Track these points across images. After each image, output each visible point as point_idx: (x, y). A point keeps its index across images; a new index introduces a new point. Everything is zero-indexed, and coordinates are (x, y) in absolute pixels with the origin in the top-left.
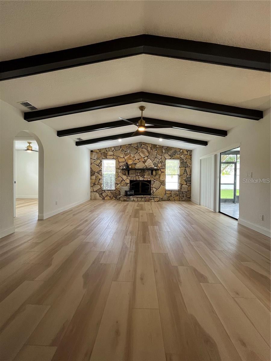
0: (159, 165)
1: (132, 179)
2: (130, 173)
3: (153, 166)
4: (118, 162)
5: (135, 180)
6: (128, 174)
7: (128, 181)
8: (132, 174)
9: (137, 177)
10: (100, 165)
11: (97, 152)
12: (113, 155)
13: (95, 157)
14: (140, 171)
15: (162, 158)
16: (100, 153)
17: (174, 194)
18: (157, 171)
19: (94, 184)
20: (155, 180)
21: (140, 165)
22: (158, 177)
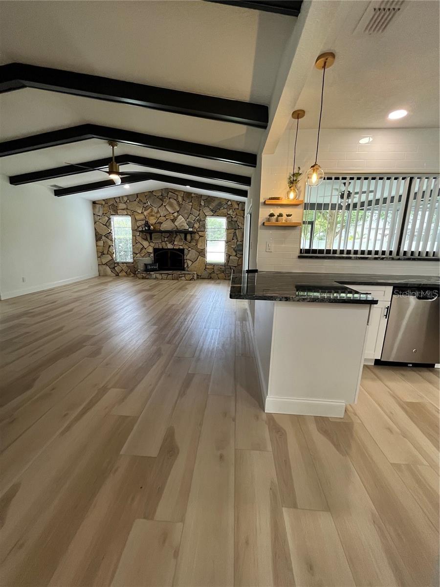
0: (196, 226)
1: (157, 247)
2: (153, 238)
3: (187, 227)
4: (135, 221)
5: (161, 247)
6: (151, 239)
7: (151, 250)
8: (155, 238)
9: (164, 243)
10: (108, 224)
11: (102, 205)
12: (127, 209)
13: (99, 211)
14: (168, 234)
15: (201, 215)
16: (106, 205)
17: (218, 270)
18: (193, 235)
19: (103, 254)
20: (190, 249)
21: (167, 226)
22: (194, 244)
